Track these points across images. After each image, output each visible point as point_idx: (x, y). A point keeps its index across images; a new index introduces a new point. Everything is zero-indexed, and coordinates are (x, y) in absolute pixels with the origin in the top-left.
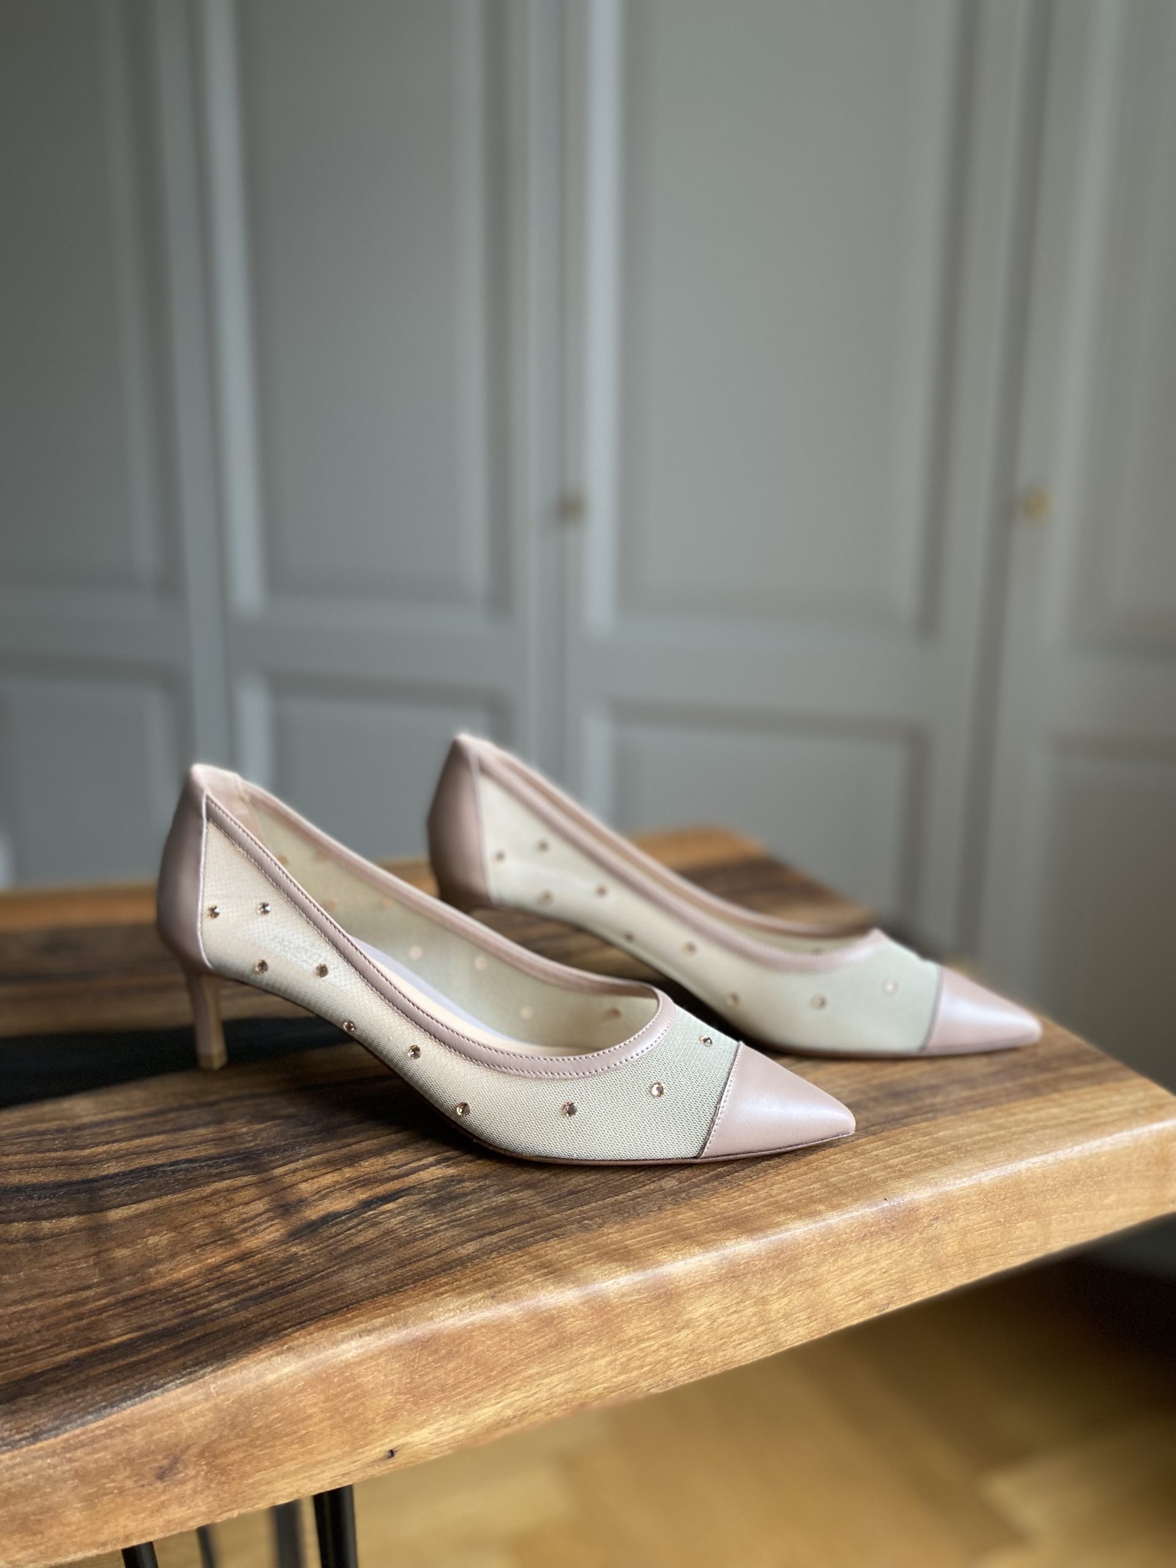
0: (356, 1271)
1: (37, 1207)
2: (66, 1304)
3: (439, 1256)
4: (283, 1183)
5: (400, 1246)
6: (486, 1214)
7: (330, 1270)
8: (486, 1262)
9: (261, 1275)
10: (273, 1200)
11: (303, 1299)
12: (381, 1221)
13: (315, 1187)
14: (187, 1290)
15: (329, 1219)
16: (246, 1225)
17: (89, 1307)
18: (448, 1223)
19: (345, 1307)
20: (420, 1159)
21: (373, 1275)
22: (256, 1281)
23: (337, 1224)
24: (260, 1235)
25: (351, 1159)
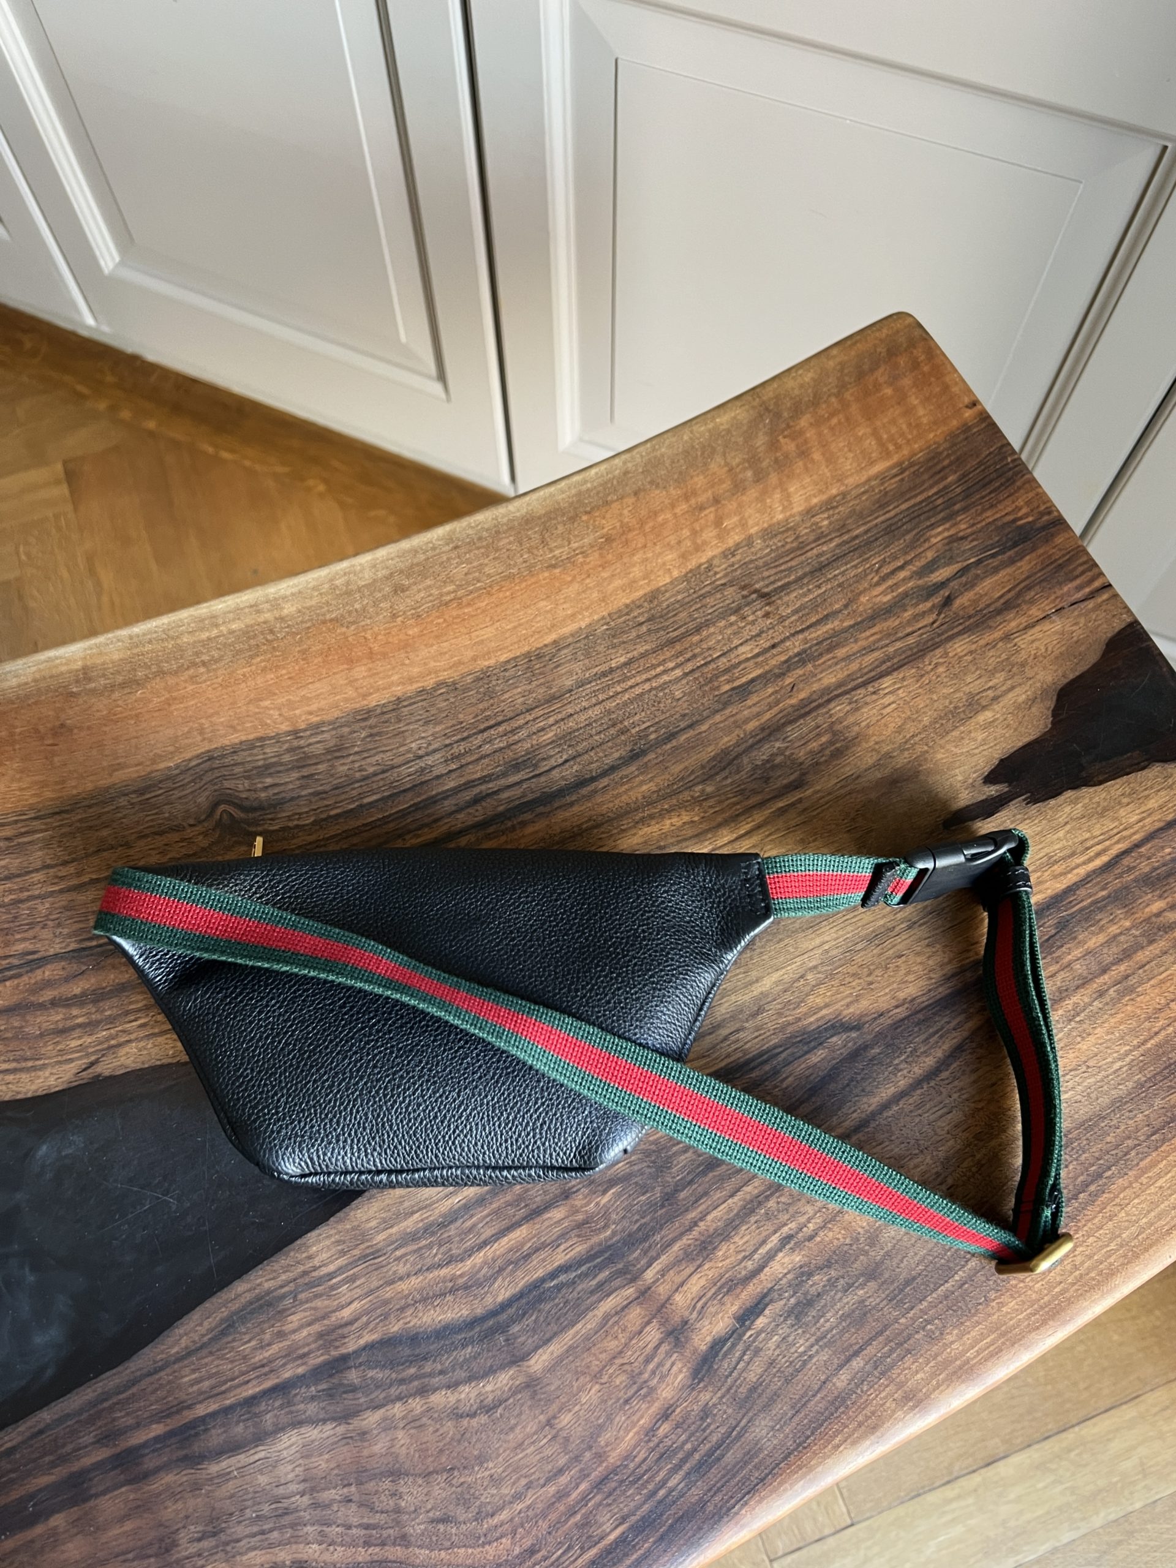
0: (763, 1423)
1: (466, 1360)
2: (553, 1496)
3: (823, 1393)
4: (660, 1294)
5: (787, 1381)
6: (844, 1324)
7: (743, 1424)
8: (861, 1396)
9: (690, 1437)
10: (662, 1324)
11: (734, 1466)
12: (761, 1345)
13: (690, 1296)
14: (639, 1466)
15: (717, 1345)
16: (651, 1366)
17: (574, 1495)
18: (817, 1341)
19: (770, 1473)
20: (764, 1242)
21: (778, 1427)
22: (688, 1446)
23: (725, 1355)
24: (670, 1379)
25: (705, 1248)
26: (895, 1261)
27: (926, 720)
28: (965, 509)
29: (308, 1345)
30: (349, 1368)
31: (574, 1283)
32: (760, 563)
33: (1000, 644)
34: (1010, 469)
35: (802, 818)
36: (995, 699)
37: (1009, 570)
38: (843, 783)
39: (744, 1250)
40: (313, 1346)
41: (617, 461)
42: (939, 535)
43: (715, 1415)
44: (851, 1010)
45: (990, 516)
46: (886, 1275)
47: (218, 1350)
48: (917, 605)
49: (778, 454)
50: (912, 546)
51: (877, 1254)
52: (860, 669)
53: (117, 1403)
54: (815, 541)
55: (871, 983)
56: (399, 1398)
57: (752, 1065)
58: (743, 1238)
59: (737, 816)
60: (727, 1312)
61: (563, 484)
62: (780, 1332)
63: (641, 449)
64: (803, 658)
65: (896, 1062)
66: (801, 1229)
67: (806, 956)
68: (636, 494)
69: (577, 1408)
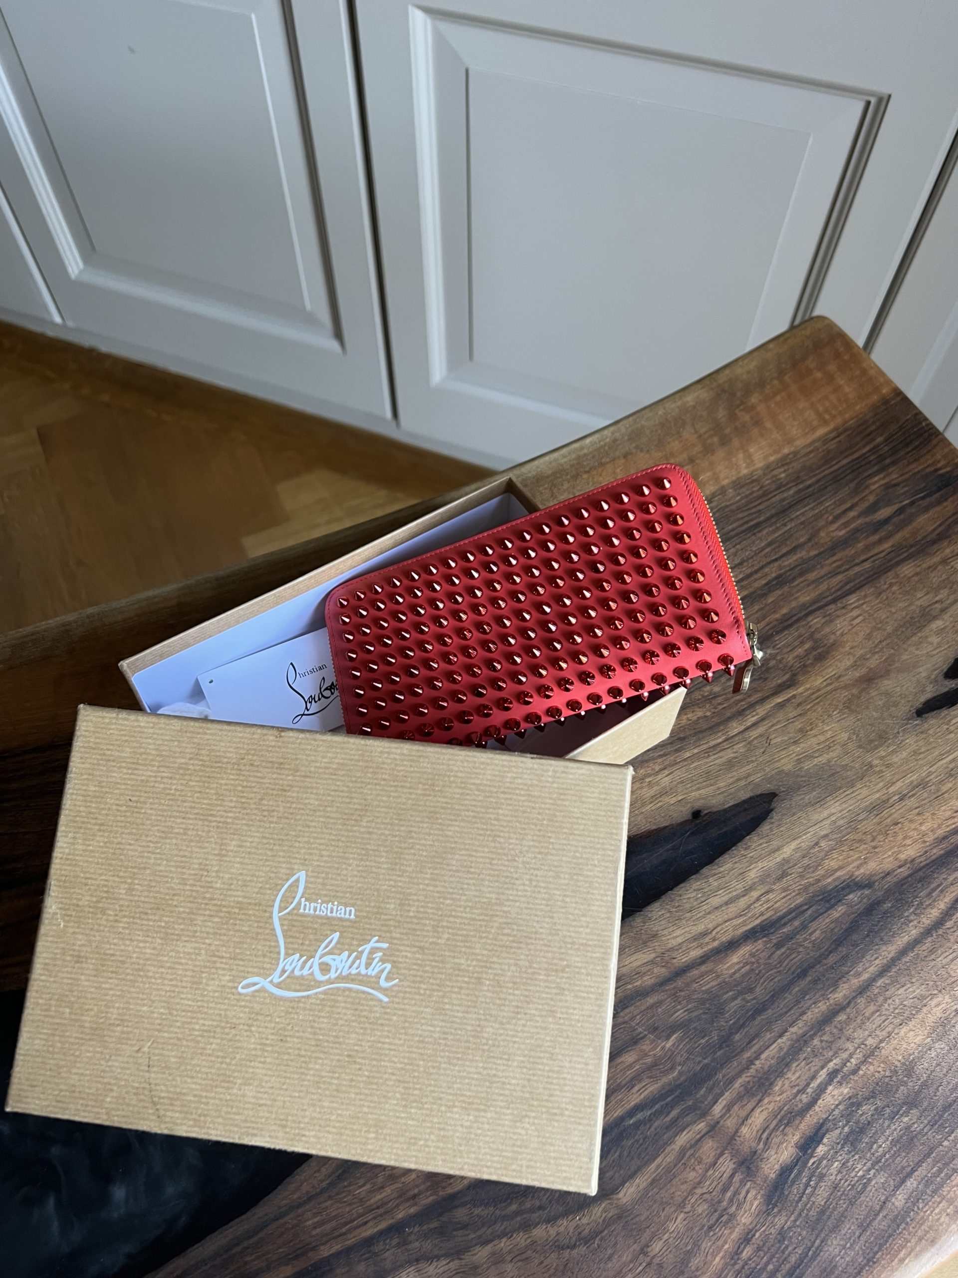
0: (835, 1242)
3: (884, 1213)
4: (728, 1128)
5: (852, 1204)
6: (895, 1149)
7: (816, 1245)
9: (771, 1259)
10: (733, 1156)
12: (824, 1171)
13: (755, 1129)
15: (785, 1171)
16: (729, 1194)
18: (873, 1165)
20: (814, 1077)
21: (848, 1245)
22: (770, 1267)
23: (793, 1182)
24: (746, 1206)
25: (763, 1084)
26: (932, 1090)
27: (889, 629)
28: (894, 463)
29: (417, 1186)
30: (456, 1207)
31: (650, 1120)
32: (734, 507)
33: (940, 567)
34: (926, 432)
35: (799, 711)
36: (943, 610)
37: (938, 509)
38: (829, 681)
39: (798, 1085)
40: (422, 1187)
41: (606, 432)
42: (877, 483)
43: (791, 1238)
44: (862, 871)
45: (916, 467)
46: (925, 1104)
47: (338, 1194)
48: (867, 537)
49: (737, 423)
50: (855, 491)
51: (913, 1085)
52: (829, 589)
53: (247, 1248)
54: (776, 489)
55: (875, 847)
56: (503, 1234)
57: (783, 922)
58: (795, 1074)
59: (744, 710)
60: (790, 1142)
61: (564, 451)
62: (840, 1158)
63: (625, 422)
64: (780, 581)
65: (906, 914)
66: (845, 1065)
67: (817, 826)
68: (625, 456)
69: (666, 1237)
